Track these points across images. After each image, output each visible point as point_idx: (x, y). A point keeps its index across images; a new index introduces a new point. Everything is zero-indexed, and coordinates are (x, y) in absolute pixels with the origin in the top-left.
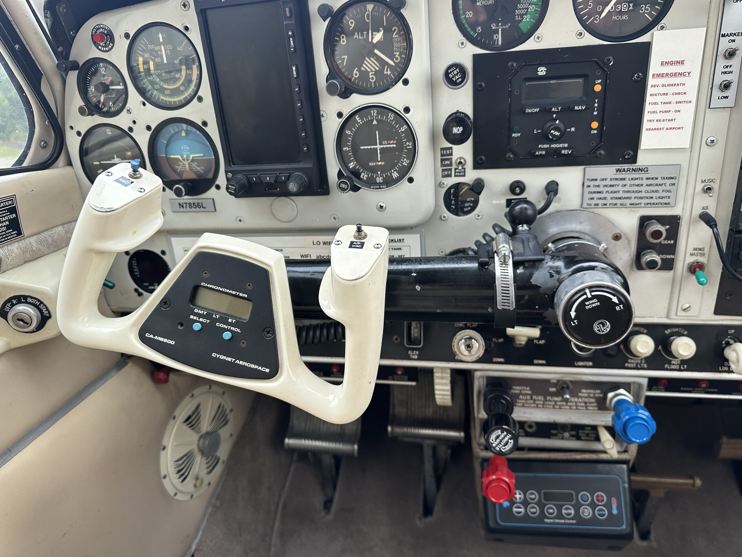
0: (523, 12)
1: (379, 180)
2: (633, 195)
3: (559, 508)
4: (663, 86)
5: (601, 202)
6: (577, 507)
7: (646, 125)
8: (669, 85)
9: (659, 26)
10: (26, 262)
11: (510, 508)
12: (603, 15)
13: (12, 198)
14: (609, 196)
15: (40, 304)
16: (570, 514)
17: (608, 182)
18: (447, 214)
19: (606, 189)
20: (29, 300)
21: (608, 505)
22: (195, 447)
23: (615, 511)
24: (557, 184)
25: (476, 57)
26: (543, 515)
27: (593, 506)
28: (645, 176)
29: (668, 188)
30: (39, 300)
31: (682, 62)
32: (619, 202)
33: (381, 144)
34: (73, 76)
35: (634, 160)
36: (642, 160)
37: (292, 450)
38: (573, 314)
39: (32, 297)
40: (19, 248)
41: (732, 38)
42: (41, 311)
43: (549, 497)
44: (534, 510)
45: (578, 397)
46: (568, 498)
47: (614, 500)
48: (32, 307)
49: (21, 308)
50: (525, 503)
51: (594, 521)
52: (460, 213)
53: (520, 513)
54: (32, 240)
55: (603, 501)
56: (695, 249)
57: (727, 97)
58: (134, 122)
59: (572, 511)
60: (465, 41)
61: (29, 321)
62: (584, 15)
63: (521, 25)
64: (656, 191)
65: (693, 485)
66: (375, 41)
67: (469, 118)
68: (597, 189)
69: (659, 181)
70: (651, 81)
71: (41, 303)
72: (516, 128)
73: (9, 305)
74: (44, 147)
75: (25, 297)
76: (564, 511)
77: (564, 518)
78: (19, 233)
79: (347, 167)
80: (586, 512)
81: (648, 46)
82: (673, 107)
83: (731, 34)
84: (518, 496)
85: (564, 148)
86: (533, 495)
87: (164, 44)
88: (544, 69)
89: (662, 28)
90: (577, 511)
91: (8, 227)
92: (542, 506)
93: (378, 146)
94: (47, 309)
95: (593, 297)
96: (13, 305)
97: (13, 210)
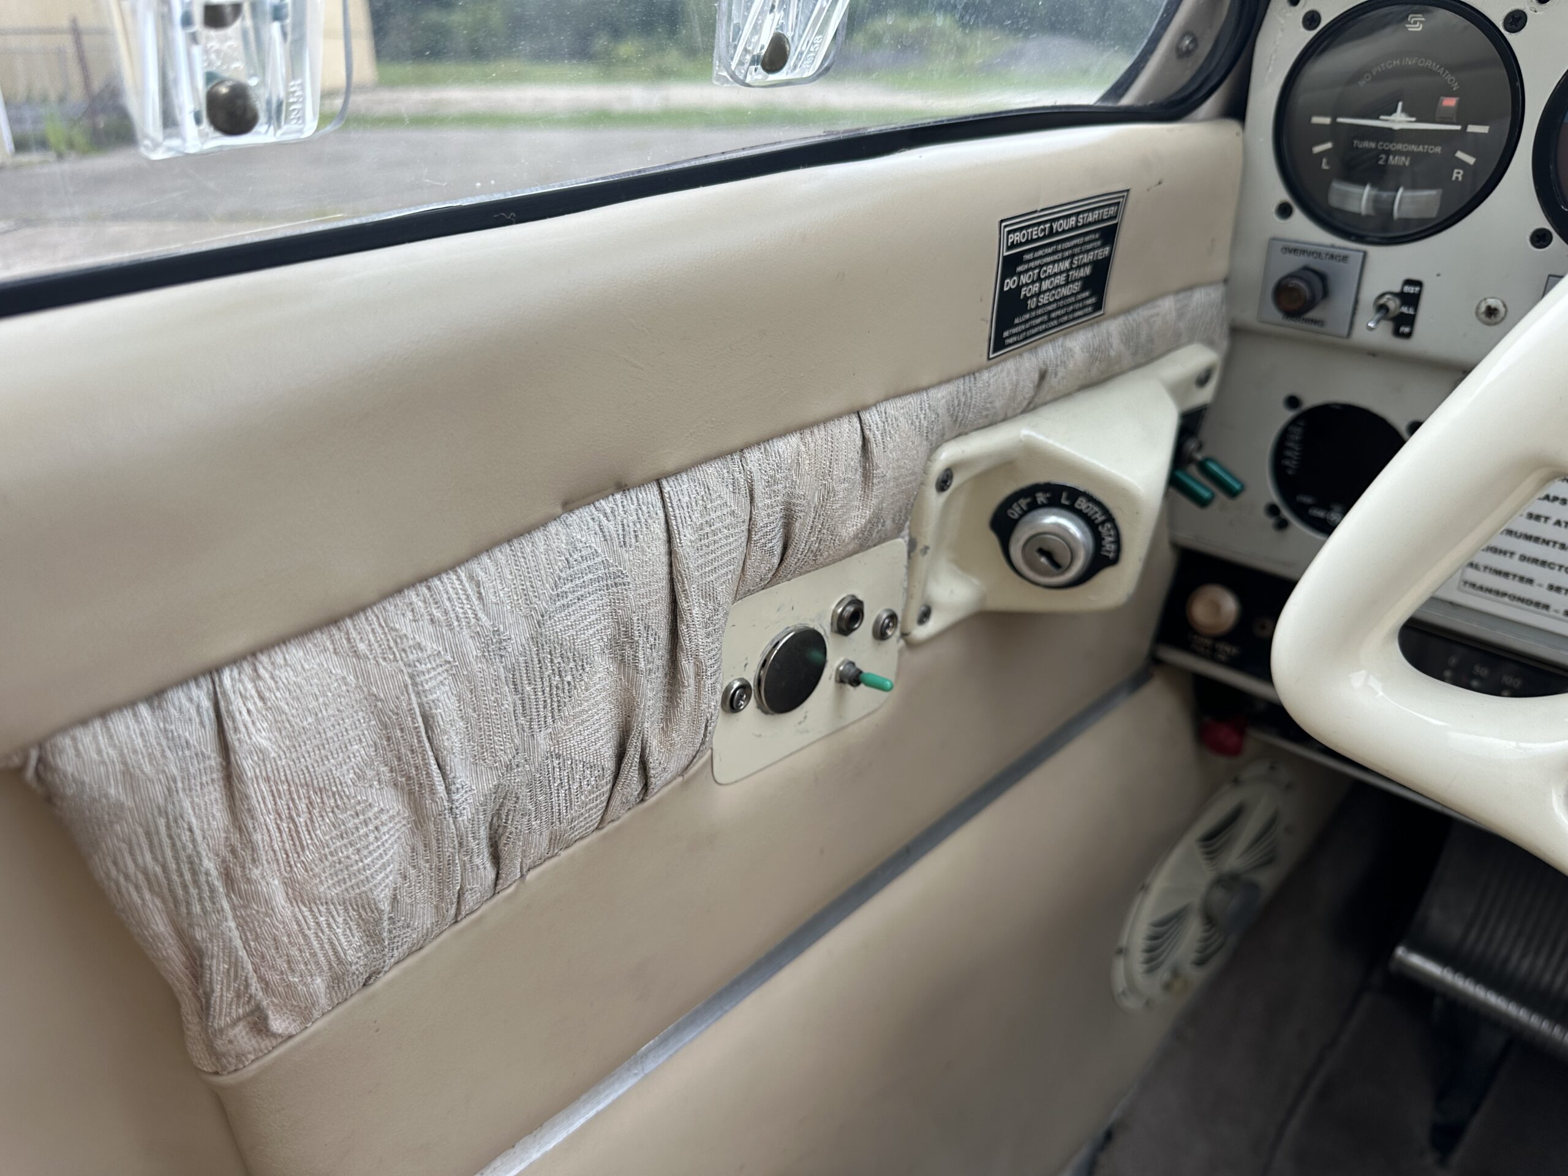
13: (1117, 201)
15: (1103, 523)
20: (1082, 504)
22: (1196, 901)
30: (1105, 511)
39: (1091, 499)
40: (1083, 347)
42: (1098, 538)
48: (1082, 524)
54: (1116, 326)
61: (1064, 560)
71: (1110, 518)
73: (1024, 502)
91: (1086, 283)
94: (1118, 541)
96: (1034, 506)
97: (1109, 235)
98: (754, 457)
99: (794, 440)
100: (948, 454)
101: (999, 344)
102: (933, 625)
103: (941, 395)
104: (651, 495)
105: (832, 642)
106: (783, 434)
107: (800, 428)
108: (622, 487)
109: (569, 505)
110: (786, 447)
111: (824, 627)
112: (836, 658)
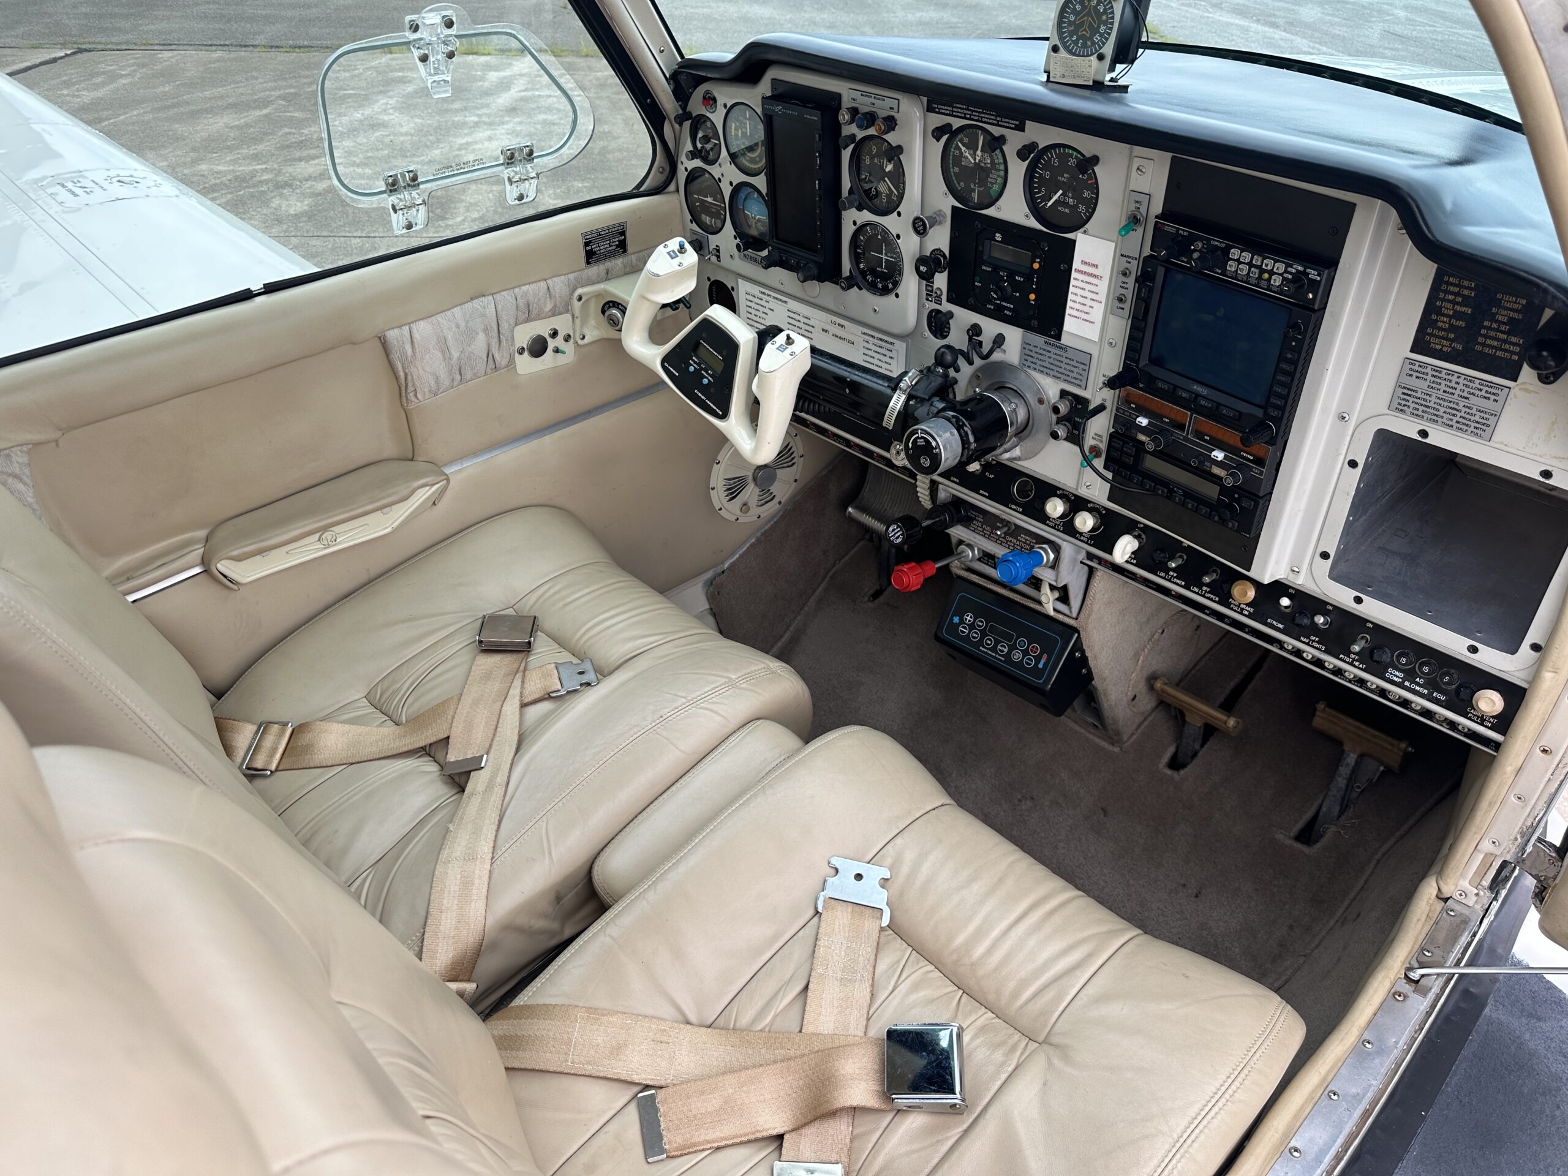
0: (993, 181)
1: (879, 285)
2: (1056, 368)
3: (997, 642)
4: (1082, 281)
5: (1033, 366)
6: (1012, 648)
7: (1068, 311)
8: (1086, 282)
9: (1082, 230)
10: (626, 274)
11: (958, 625)
12: (1050, 204)
13: (624, 224)
14: (1039, 362)
16: (1003, 651)
17: (1038, 350)
18: (928, 333)
19: (1036, 356)
20: (620, 306)
21: (1038, 659)
22: (749, 474)
23: (1041, 666)
24: (1004, 338)
25: (954, 208)
26: (980, 643)
27: (1025, 653)
28: (1065, 355)
29: (1082, 372)
31: (1096, 266)
32: (1046, 370)
33: (886, 255)
34: (687, 124)
35: (1058, 337)
36: (1065, 340)
37: (851, 520)
38: (910, 445)
39: (622, 305)
40: (623, 263)
41: (1130, 260)
43: (993, 630)
44: (976, 635)
45: (1018, 540)
46: (1009, 638)
47: (1045, 656)
48: (621, 312)
49: (614, 311)
50: (972, 626)
51: (1019, 665)
52: (938, 335)
53: (964, 632)
54: (634, 257)
55: (1035, 652)
56: (1096, 434)
57: (1123, 309)
58: (723, 175)
59: (1006, 650)
60: (948, 193)
61: (617, 323)
62: (1038, 198)
63: (991, 191)
64: (1072, 372)
65: (1225, 723)
66: (887, 170)
67: (944, 256)
68: (1030, 353)
69: (1074, 363)
70: (1074, 275)
72: (977, 278)
74: (661, 173)
75: (618, 304)
76: (999, 647)
77: (997, 653)
78: (625, 251)
79: (858, 267)
80: (1017, 656)
81: (1074, 242)
82: (1088, 302)
83: (1128, 257)
84: (969, 618)
85: (1009, 309)
86: (981, 623)
87: (749, 119)
88: (999, 235)
89: (1085, 232)
90: (1010, 652)
91: (617, 246)
92: (984, 634)
93: (884, 257)
95: (922, 437)
96: (610, 307)
97: (623, 233)
98: (517, 290)
99: (527, 286)
100: (580, 291)
101: (588, 263)
102: (586, 341)
103: (571, 276)
104: (490, 298)
105: (549, 340)
106: (524, 285)
107: (529, 284)
108: (484, 296)
109: (472, 299)
110: (524, 288)
111: (547, 336)
112: (552, 344)
